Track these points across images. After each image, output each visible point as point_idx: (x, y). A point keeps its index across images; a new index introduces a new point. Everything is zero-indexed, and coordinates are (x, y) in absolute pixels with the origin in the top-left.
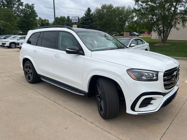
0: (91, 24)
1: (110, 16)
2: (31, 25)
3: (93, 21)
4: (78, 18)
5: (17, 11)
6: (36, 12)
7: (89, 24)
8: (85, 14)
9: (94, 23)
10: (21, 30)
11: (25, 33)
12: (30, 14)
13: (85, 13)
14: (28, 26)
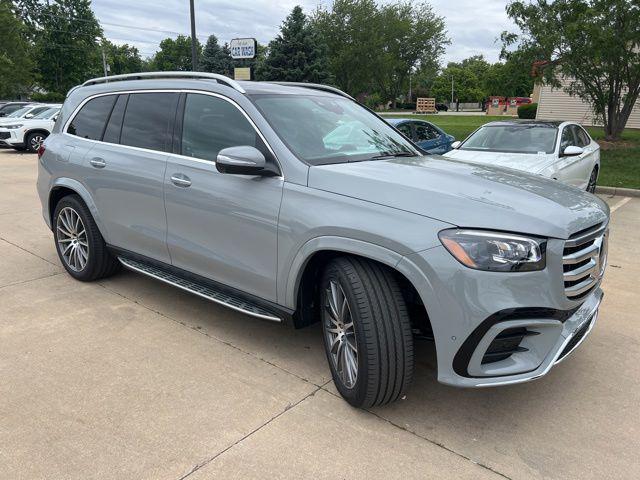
0: (307, 66)
1: (365, 38)
2: (79, 63)
3: (315, 56)
4: (256, 42)
5: (26, 15)
6: (96, 17)
7: (300, 64)
8: (284, 31)
9: (318, 62)
10: (43, 82)
11: (57, 94)
12: (75, 25)
13: (283, 26)
14: (67, 70)
